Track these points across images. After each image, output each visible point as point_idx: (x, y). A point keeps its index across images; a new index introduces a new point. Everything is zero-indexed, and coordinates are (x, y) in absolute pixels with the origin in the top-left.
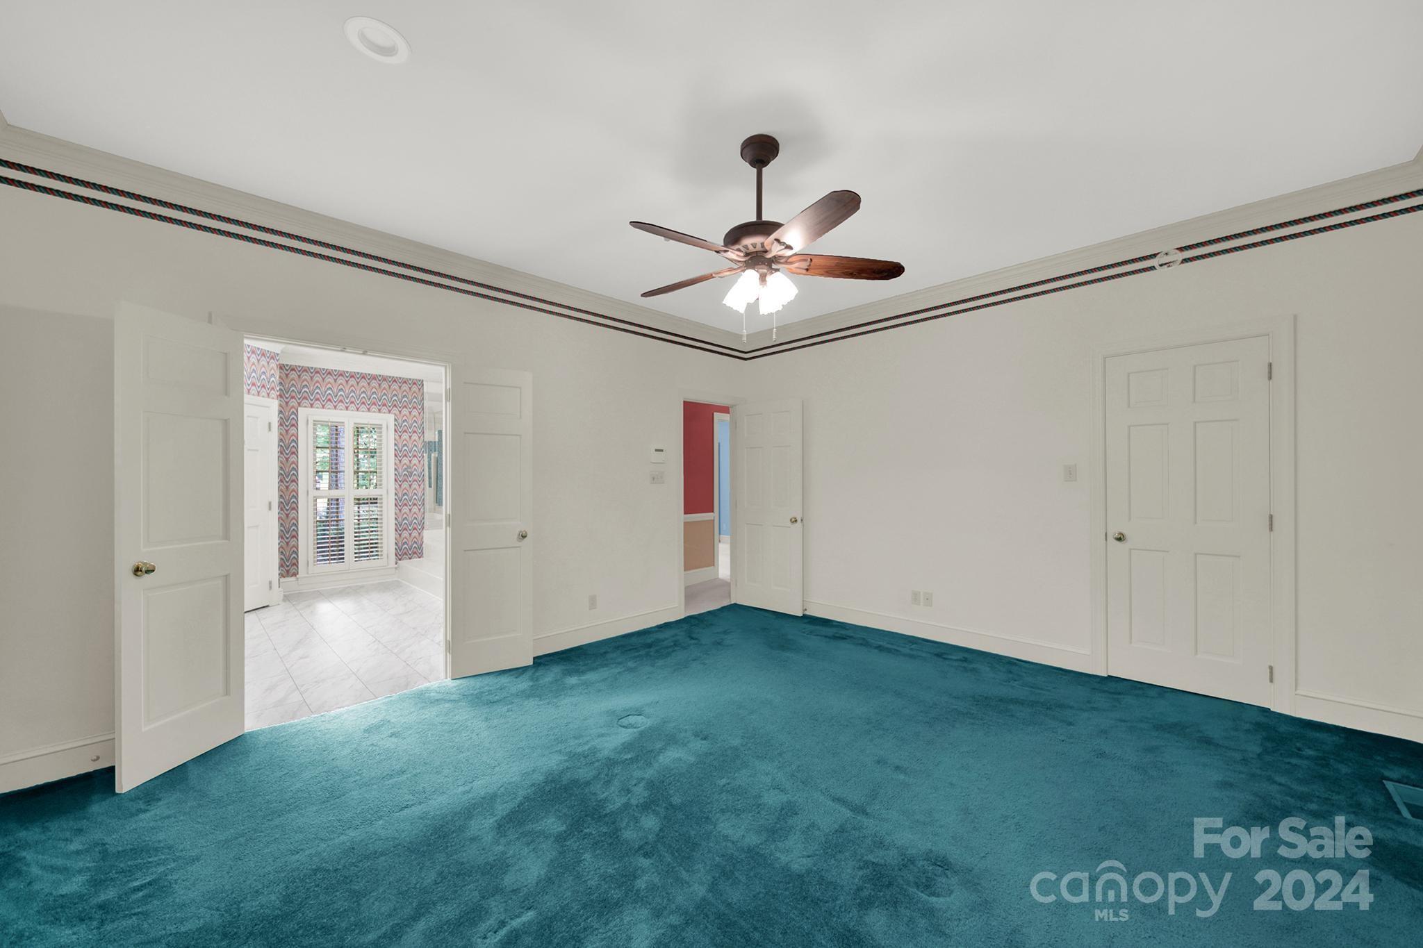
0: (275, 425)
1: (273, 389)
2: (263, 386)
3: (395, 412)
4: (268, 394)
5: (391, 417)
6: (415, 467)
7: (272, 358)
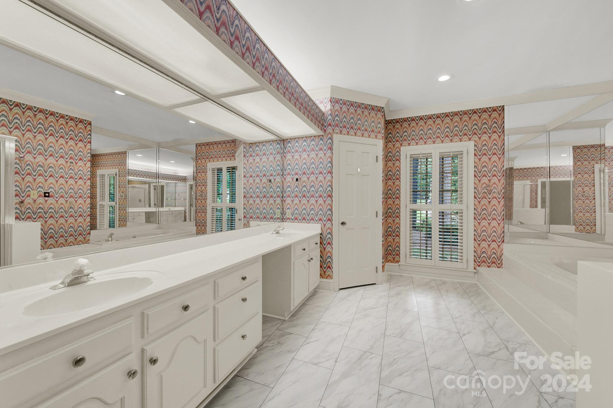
0: (381, 158)
1: (379, 132)
2: (373, 131)
3: (475, 139)
4: (376, 136)
5: (472, 143)
6: (495, 185)
7: (379, 111)
